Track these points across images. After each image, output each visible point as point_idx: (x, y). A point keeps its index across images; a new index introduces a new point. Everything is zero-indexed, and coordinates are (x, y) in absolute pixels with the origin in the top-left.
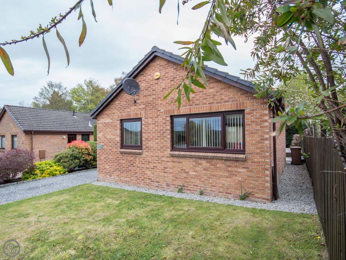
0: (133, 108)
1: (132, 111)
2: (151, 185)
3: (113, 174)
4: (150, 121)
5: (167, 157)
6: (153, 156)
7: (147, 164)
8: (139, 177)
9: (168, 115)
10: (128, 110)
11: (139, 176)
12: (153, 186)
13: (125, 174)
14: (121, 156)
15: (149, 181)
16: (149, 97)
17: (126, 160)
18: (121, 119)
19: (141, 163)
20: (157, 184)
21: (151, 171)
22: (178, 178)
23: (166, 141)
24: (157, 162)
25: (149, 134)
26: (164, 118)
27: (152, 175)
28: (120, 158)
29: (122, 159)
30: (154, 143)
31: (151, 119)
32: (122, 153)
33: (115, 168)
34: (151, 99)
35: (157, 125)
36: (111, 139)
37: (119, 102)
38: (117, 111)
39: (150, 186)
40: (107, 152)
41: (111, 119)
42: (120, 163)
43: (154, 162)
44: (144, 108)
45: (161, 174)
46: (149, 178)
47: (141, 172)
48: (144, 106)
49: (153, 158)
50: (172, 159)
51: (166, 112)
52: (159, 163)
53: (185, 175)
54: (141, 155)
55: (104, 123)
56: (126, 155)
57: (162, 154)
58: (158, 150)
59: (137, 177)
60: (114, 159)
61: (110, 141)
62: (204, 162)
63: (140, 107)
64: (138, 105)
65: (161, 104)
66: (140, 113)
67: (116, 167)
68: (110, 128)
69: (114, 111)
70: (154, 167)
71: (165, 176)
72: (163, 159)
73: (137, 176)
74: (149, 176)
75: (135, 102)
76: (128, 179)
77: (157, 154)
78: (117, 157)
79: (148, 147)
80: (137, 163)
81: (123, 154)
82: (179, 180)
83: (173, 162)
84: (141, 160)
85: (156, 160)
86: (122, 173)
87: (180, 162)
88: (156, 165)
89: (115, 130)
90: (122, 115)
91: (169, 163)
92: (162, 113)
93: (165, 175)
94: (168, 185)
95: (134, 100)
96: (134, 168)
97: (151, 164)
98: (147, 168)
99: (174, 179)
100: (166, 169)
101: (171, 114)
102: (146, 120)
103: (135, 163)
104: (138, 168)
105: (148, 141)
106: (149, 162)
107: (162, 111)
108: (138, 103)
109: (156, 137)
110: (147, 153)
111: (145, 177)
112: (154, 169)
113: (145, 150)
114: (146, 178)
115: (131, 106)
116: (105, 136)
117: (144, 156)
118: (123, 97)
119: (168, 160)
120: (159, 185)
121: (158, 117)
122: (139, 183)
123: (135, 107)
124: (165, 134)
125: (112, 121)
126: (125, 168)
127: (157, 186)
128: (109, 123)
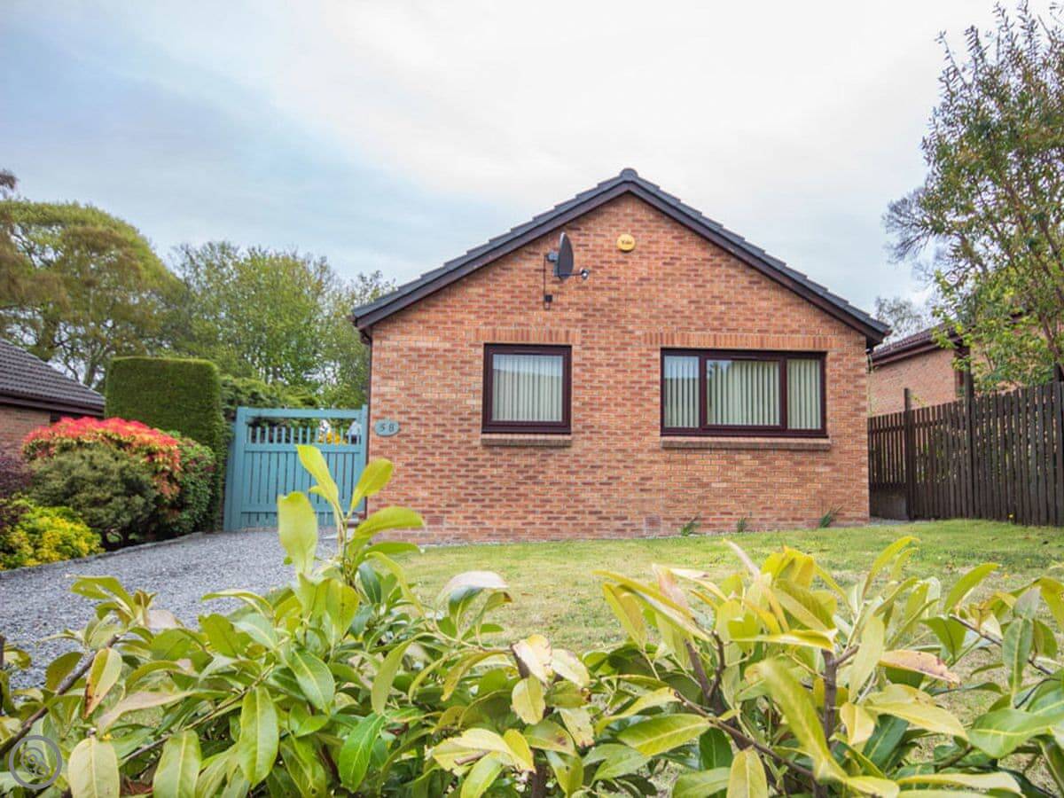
0: (539, 315)
1: (537, 324)
2: (598, 530)
3: (446, 515)
4: (600, 356)
5: (654, 451)
6: (608, 451)
7: (585, 472)
8: (558, 513)
9: (654, 346)
10: (522, 319)
11: (556, 510)
12: (607, 530)
13: (503, 511)
14: (487, 456)
15: (594, 518)
16: (598, 293)
17: (509, 465)
18: (489, 341)
19: (564, 471)
20: (618, 524)
21: (601, 490)
22: (679, 501)
23: (649, 410)
24: (621, 465)
25: (596, 393)
26: (644, 351)
27: (603, 503)
28: (480, 462)
29: (489, 464)
30: (612, 415)
31: (603, 353)
32: (488, 445)
33: (458, 494)
34: (605, 300)
35: (621, 367)
36: (440, 401)
37: (481, 291)
38: (472, 317)
39: (596, 532)
40: (422, 443)
41: (446, 339)
42: (484, 477)
43: (609, 467)
44: (578, 321)
45: (631, 497)
46: (594, 509)
47: (564, 496)
48: (580, 315)
49: (606, 456)
50: (667, 454)
51: (649, 338)
52: (625, 467)
53: (700, 492)
54: (566, 450)
55: (411, 349)
56: (506, 452)
57: (636, 444)
58: (625, 434)
59: (551, 512)
60: (454, 467)
61: (436, 408)
62: (746, 458)
63: (566, 315)
64: (558, 308)
65: (635, 316)
66: (567, 332)
67: (463, 492)
68: (436, 368)
69: (459, 317)
70: (610, 478)
71: (643, 501)
72: (640, 456)
73: (548, 508)
74: (594, 506)
75: (548, 299)
76: (512, 524)
77: (620, 445)
78: (467, 460)
79: (592, 427)
80: (550, 473)
81: (497, 450)
82: (685, 504)
83: (668, 462)
84: (566, 461)
85: (619, 461)
86: (492, 507)
87: (686, 462)
88: (615, 473)
89: (462, 374)
90: (494, 330)
91: (656, 467)
92: (639, 338)
93: (645, 496)
94: (653, 522)
95: (544, 292)
96: (538, 489)
97: (599, 471)
98: (584, 484)
99: (670, 503)
100: (649, 483)
101: (665, 345)
102: (588, 354)
103: (543, 472)
104: (556, 488)
105: (592, 409)
106: (592, 467)
107: (638, 333)
108: (558, 304)
109: (620, 400)
110: (587, 444)
111: (581, 508)
112: (610, 484)
113: (582, 435)
114: (583, 512)
115: (533, 309)
116: (416, 390)
117: (576, 449)
118: (501, 279)
119: (656, 457)
120: (625, 525)
121: (625, 349)
122: (558, 530)
123: (549, 314)
124: (646, 393)
125: (448, 345)
126: (504, 491)
127: (618, 530)
128: (436, 350)
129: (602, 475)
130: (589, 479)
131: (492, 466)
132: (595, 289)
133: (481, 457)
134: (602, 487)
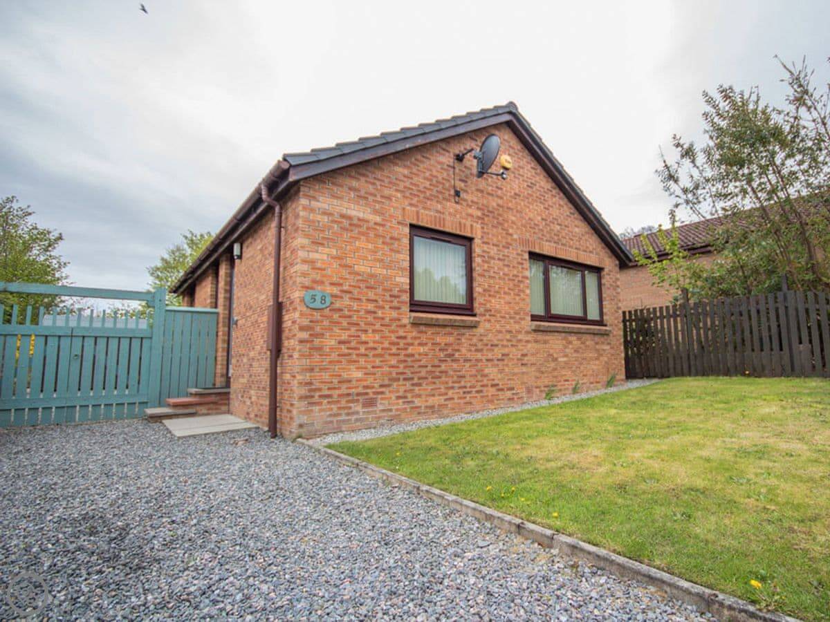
0: (451, 206)
1: (450, 214)
2: (498, 400)
3: (380, 396)
4: (494, 251)
5: (527, 333)
6: (500, 332)
7: (487, 350)
8: (470, 387)
9: (525, 249)
10: (439, 207)
11: (469, 385)
12: (503, 399)
13: (430, 387)
14: (414, 334)
15: (492, 391)
16: (490, 198)
17: (432, 344)
18: (414, 222)
19: (473, 349)
20: (509, 394)
21: (498, 365)
22: (543, 373)
23: (524, 300)
24: (510, 344)
25: (492, 281)
26: (519, 252)
27: (499, 376)
28: (409, 341)
29: (417, 342)
30: (502, 301)
31: (495, 248)
32: (415, 324)
33: (390, 373)
34: (495, 204)
35: (506, 263)
36: (372, 276)
37: (406, 172)
38: (399, 195)
39: (496, 402)
40: (355, 319)
41: (376, 212)
42: (413, 355)
43: (502, 345)
44: (479, 218)
45: (516, 370)
46: (494, 383)
47: (474, 372)
48: (479, 213)
49: (500, 336)
50: (534, 335)
51: (524, 242)
52: (512, 345)
53: (553, 365)
54: (474, 330)
55: (343, 216)
56: (430, 331)
57: (517, 327)
58: (511, 318)
59: (465, 387)
60: (386, 345)
61: (369, 282)
62: (573, 338)
63: (470, 211)
64: (464, 203)
65: (513, 222)
66: (472, 226)
67: (394, 371)
68: (368, 241)
69: (387, 192)
70: (503, 355)
71: (523, 373)
72: (520, 337)
73: (463, 384)
74: (493, 380)
75: (457, 194)
76: (437, 400)
77: (508, 327)
78: (398, 338)
79: (490, 310)
80: (464, 351)
81: (423, 328)
82: (546, 375)
83: (536, 341)
84: (475, 340)
85: (508, 340)
86: (419, 385)
87: (545, 342)
88: (506, 351)
89: (391, 250)
90: (418, 213)
91: (529, 345)
92: (516, 240)
93: (524, 369)
94: (529, 391)
95: (454, 187)
96: (455, 365)
97: (496, 349)
98: (488, 360)
99: (538, 374)
100: (526, 358)
101: (533, 250)
102: (485, 247)
103: (458, 350)
104: (468, 365)
105: (490, 296)
106: (492, 345)
107: (515, 236)
108: (465, 200)
109: (506, 289)
110: (488, 325)
111: (485, 382)
112: (503, 360)
113: (484, 318)
114: (487, 386)
115: (448, 200)
116: (348, 261)
117: (480, 330)
118: (422, 166)
119: (529, 337)
120: (513, 394)
121: (508, 248)
122: (471, 403)
123: (458, 207)
124: (522, 286)
125: (378, 219)
126: (429, 368)
127: (509, 399)
128: (367, 221)
129: (498, 352)
130: (490, 356)
131: (420, 344)
132: (489, 194)
133: (409, 335)
134: (499, 363)
